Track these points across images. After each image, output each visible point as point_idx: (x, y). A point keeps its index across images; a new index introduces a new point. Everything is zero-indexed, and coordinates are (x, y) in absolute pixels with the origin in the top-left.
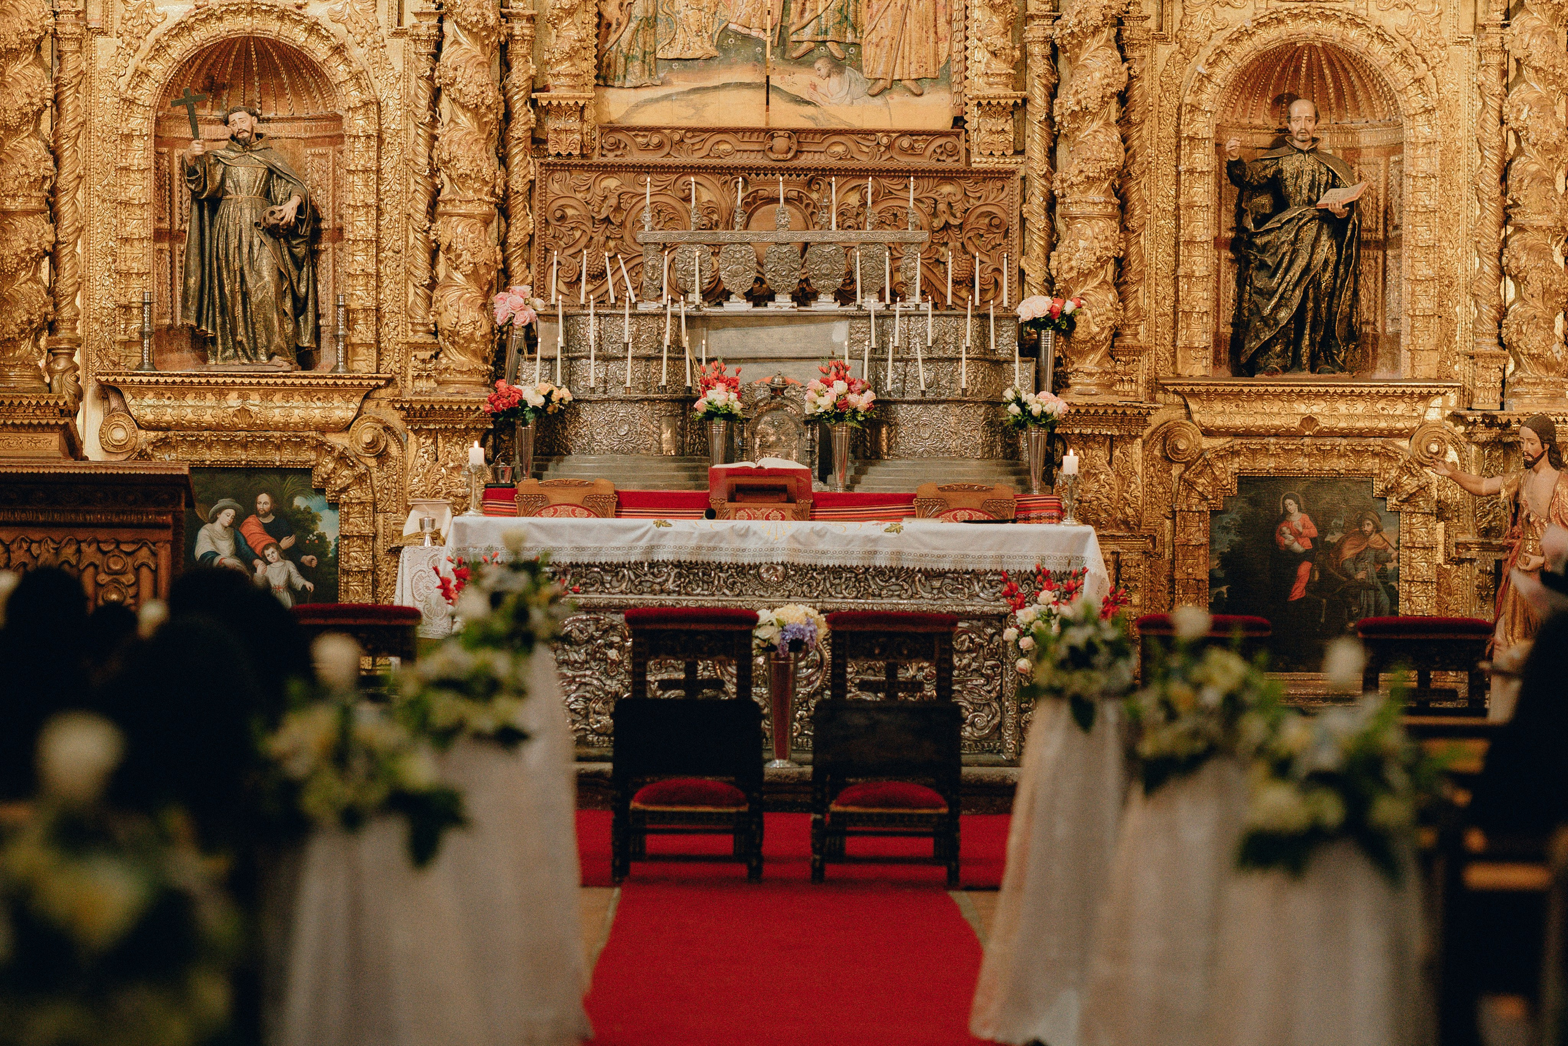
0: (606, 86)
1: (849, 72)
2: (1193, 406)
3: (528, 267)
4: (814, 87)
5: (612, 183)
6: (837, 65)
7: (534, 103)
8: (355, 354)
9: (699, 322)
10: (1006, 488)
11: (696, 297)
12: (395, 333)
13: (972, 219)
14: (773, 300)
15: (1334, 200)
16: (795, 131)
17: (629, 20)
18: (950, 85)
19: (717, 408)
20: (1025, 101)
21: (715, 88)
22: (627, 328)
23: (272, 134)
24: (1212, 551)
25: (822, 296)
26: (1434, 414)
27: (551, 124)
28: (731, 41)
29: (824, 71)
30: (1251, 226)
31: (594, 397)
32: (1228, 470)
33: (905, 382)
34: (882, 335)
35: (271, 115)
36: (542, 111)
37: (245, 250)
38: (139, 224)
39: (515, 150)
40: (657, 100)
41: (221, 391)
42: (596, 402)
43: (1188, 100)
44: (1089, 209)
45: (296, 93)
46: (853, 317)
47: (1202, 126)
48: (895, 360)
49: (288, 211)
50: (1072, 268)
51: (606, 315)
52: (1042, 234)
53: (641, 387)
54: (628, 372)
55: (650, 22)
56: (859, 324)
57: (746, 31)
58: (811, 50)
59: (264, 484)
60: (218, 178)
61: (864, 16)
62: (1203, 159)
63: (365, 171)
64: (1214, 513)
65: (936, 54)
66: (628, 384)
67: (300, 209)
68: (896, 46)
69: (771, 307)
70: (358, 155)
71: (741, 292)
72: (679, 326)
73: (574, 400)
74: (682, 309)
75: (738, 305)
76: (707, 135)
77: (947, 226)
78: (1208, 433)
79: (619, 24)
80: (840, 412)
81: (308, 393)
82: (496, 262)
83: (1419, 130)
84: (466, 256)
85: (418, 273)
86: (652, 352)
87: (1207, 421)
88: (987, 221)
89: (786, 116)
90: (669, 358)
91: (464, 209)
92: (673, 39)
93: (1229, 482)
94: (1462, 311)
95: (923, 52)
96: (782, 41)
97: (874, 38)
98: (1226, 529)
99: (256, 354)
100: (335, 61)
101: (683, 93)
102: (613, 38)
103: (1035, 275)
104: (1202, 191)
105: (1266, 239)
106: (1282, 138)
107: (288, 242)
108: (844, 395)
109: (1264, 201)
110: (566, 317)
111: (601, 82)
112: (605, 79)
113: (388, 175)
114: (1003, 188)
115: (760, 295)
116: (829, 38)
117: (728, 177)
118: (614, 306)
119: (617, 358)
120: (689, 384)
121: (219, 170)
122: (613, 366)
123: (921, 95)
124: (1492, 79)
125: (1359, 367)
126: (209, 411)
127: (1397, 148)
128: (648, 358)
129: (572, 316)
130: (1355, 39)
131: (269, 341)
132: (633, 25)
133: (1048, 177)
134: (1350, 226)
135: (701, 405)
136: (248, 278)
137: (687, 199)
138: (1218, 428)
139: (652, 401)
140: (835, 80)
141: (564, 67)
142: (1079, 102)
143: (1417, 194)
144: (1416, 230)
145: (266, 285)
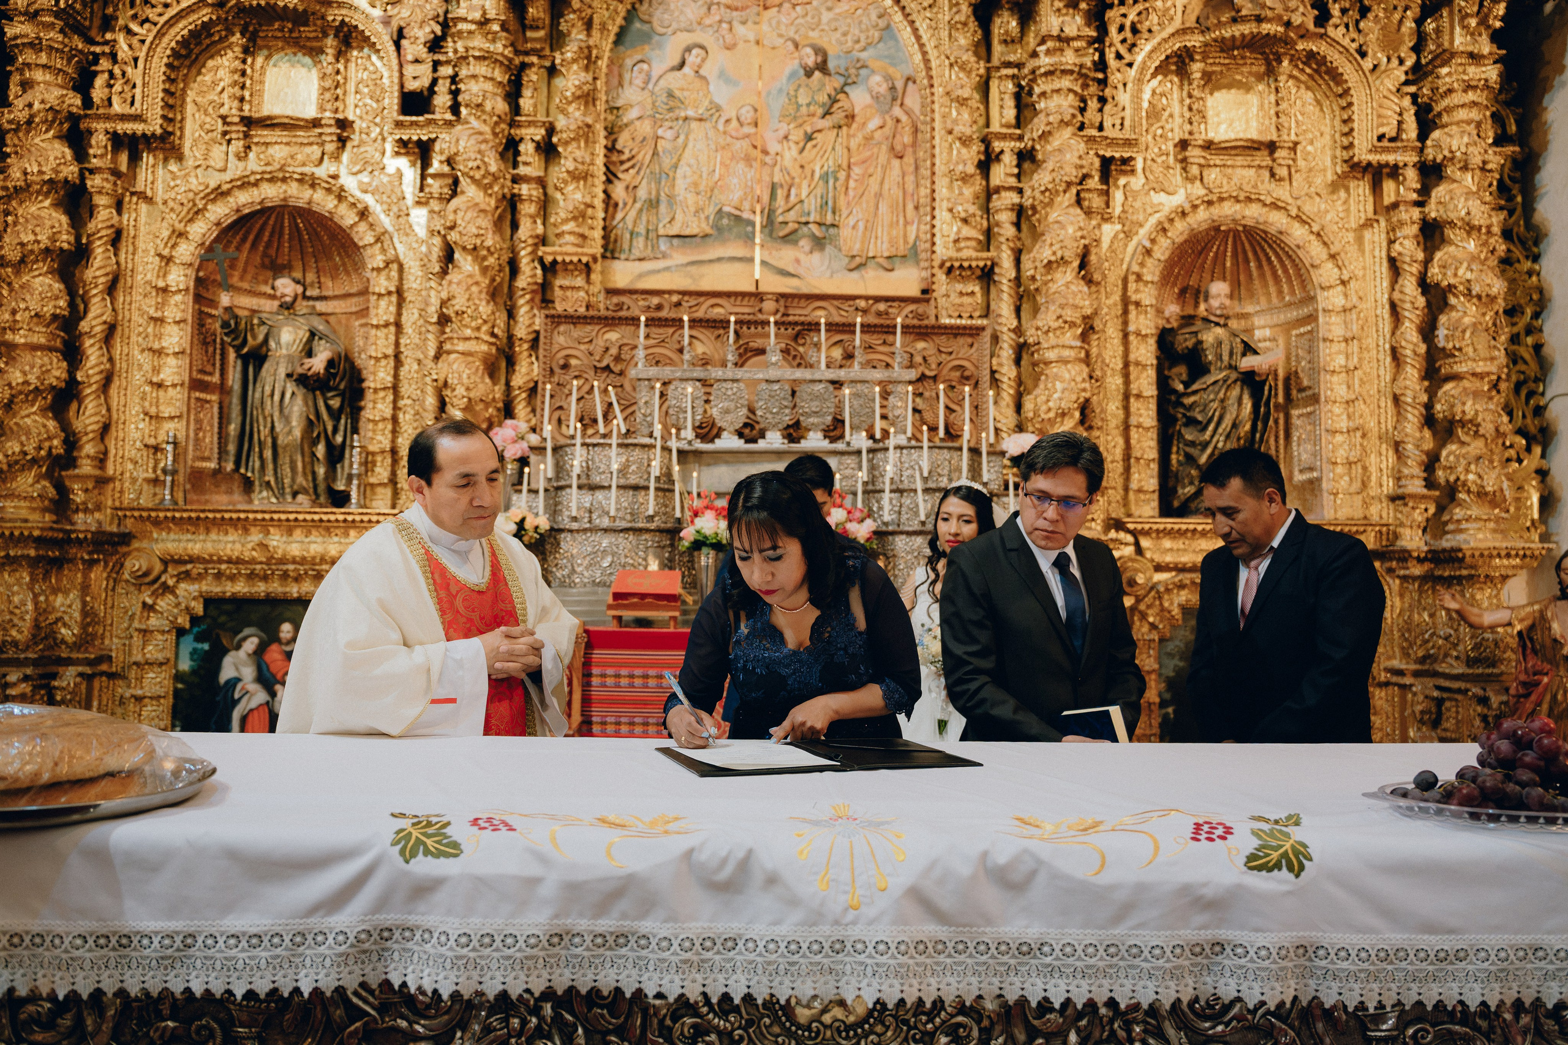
0: (614, 258)
1: (829, 249)
2: (1145, 543)
3: (534, 411)
4: (798, 261)
5: (613, 336)
6: (819, 243)
7: (541, 260)
8: (374, 493)
9: (691, 458)
11: (688, 433)
13: (945, 372)
14: (763, 437)
15: (1253, 363)
16: (783, 296)
17: (635, 201)
18: (917, 262)
19: (706, 537)
20: (994, 264)
21: (711, 261)
22: (615, 459)
23: (329, 310)
24: (1160, 675)
25: (811, 434)
27: (558, 282)
28: (725, 221)
29: (807, 248)
30: (1180, 387)
31: (575, 526)
32: (1175, 602)
33: (900, 513)
34: (873, 468)
35: (330, 293)
36: (550, 269)
37: (277, 397)
38: (172, 370)
39: (521, 301)
40: (658, 271)
41: (243, 525)
42: (578, 531)
43: (1135, 268)
44: (1067, 353)
45: (348, 273)
46: (842, 453)
47: (1145, 293)
48: (892, 491)
49: (318, 363)
50: (1049, 410)
51: (594, 445)
52: (1013, 384)
53: (628, 517)
54: (613, 501)
55: (653, 204)
56: (850, 461)
57: (737, 213)
58: (795, 231)
59: (288, 614)
60: (261, 338)
61: (842, 202)
62: (1145, 323)
63: (387, 325)
64: (1162, 640)
65: (905, 236)
66: (612, 513)
67: (331, 363)
68: (870, 227)
69: (762, 444)
70: (381, 312)
71: (732, 429)
72: (670, 460)
73: (552, 529)
74: (674, 444)
75: (729, 441)
76: (702, 299)
77: (923, 378)
78: (1159, 568)
79: (625, 204)
81: (328, 529)
82: (494, 399)
83: (1334, 299)
84: (460, 391)
85: (425, 414)
86: (642, 483)
87: (1158, 558)
88: (958, 374)
89: (775, 282)
90: (657, 489)
91: (461, 346)
92: (673, 219)
93: (1176, 611)
95: (894, 232)
96: (770, 223)
97: (851, 221)
98: (1171, 655)
99: (283, 494)
100: (362, 227)
101: (682, 265)
102: (619, 216)
103: (1008, 419)
104: (1146, 352)
105: (1192, 399)
107: (323, 395)
108: (842, 524)
109: (1181, 370)
110: (555, 450)
111: (608, 254)
112: (613, 252)
113: (408, 329)
114: (972, 345)
116: (811, 219)
117: (721, 331)
118: (604, 436)
119: (603, 487)
120: (678, 514)
121: (263, 330)
122: (600, 495)
123: (892, 270)
124: (1408, 248)
126: (229, 546)
127: (1312, 318)
128: (636, 488)
129: (561, 447)
130: (1277, 221)
131: (293, 480)
132: (638, 205)
133: (1018, 331)
134: (1267, 388)
135: (688, 534)
136: (276, 424)
137: (681, 351)
138: (1167, 564)
139: (640, 531)
140: (816, 256)
141: (570, 226)
142: (1054, 253)
143: (1334, 356)
144: (1334, 388)
145: (292, 430)
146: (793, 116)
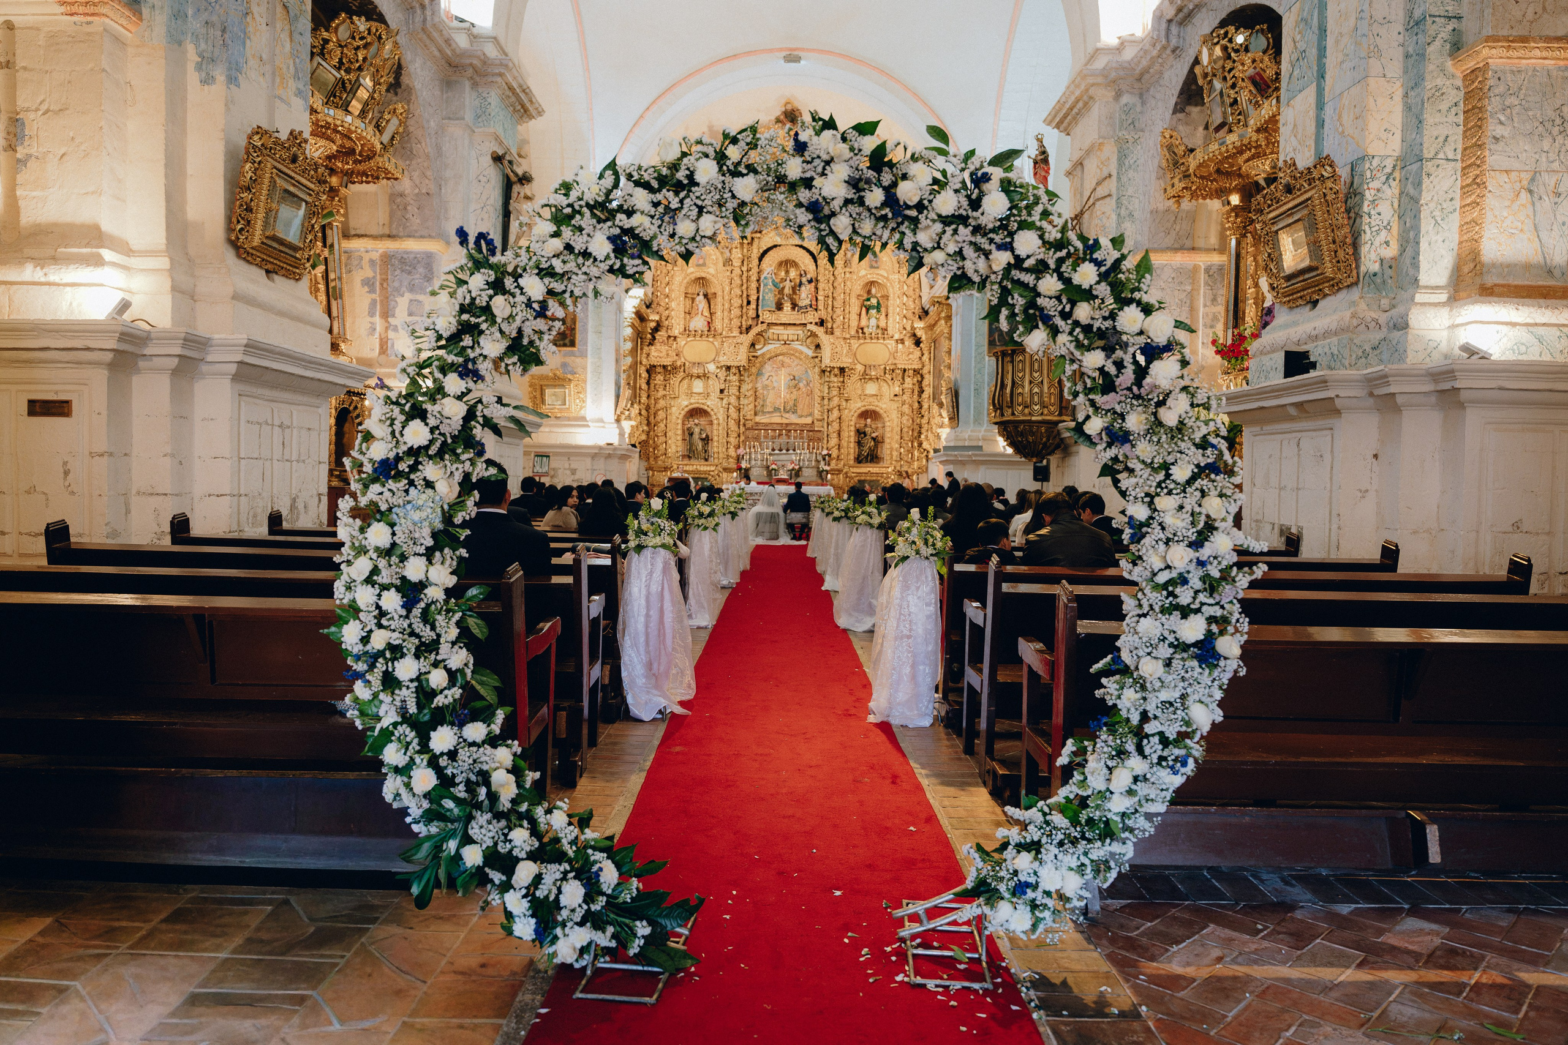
1: (795, 414)
3: (743, 445)
4: (790, 416)
5: (757, 432)
6: (793, 413)
9: (771, 455)
10: (820, 481)
12: (721, 455)
13: (815, 438)
15: (874, 435)
16: (786, 424)
18: (812, 416)
19: (773, 468)
20: (824, 419)
21: (773, 416)
22: (759, 455)
25: (790, 450)
26: (890, 470)
27: (747, 422)
28: (776, 409)
29: (791, 414)
30: (860, 440)
31: (754, 466)
32: (856, 479)
33: (804, 464)
34: (800, 457)
36: (745, 420)
37: (697, 442)
38: (679, 438)
39: (741, 426)
40: (764, 418)
43: (850, 419)
44: (834, 437)
46: (795, 454)
47: (852, 423)
48: (802, 461)
49: (704, 436)
50: (831, 446)
51: (756, 453)
52: (826, 441)
53: (761, 465)
54: (759, 463)
57: (779, 407)
58: (789, 411)
60: (693, 431)
61: (798, 404)
62: (853, 428)
65: (809, 411)
66: (759, 465)
67: (706, 436)
69: (782, 452)
70: (715, 427)
71: (777, 450)
72: (767, 455)
73: (750, 467)
74: (768, 452)
75: (777, 452)
76: (772, 424)
77: (811, 439)
78: (853, 473)
79: (758, 406)
80: (793, 469)
82: (738, 444)
83: (888, 424)
84: (733, 444)
85: (725, 446)
86: (763, 459)
88: (817, 438)
89: (785, 421)
90: (766, 460)
91: (732, 436)
92: (767, 408)
94: (895, 454)
95: (807, 411)
96: (784, 409)
97: (799, 409)
99: (699, 459)
100: (712, 412)
101: (768, 417)
102: (757, 408)
103: (825, 447)
104: (852, 434)
105: (863, 442)
106: (866, 425)
107: (704, 441)
108: (794, 466)
109: (863, 435)
110: (749, 453)
112: (756, 415)
113: (720, 430)
114: (820, 433)
115: (781, 450)
116: (792, 408)
117: (776, 431)
119: (757, 460)
120: (769, 464)
121: (693, 429)
123: (807, 418)
124: (899, 416)
125: (877, 463)
130: (878, 409)
131: (701, 457)
133: (827, 431)
134: (877, 440)
135: (771, 468)
136: (697, 447)
137: (769, 434)
139: (763, 467)
140: (793, 415)
141: (749, 413)
142: (832, 419)
143: (888, 435)
144: (887, 440)
145: (700, 447)
146: (789, 387)
